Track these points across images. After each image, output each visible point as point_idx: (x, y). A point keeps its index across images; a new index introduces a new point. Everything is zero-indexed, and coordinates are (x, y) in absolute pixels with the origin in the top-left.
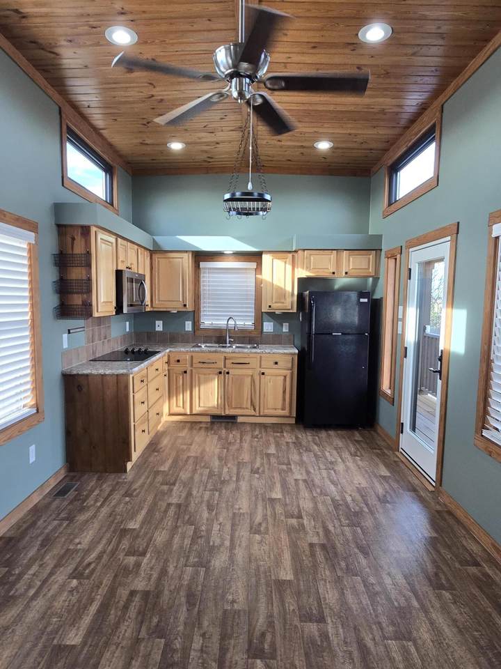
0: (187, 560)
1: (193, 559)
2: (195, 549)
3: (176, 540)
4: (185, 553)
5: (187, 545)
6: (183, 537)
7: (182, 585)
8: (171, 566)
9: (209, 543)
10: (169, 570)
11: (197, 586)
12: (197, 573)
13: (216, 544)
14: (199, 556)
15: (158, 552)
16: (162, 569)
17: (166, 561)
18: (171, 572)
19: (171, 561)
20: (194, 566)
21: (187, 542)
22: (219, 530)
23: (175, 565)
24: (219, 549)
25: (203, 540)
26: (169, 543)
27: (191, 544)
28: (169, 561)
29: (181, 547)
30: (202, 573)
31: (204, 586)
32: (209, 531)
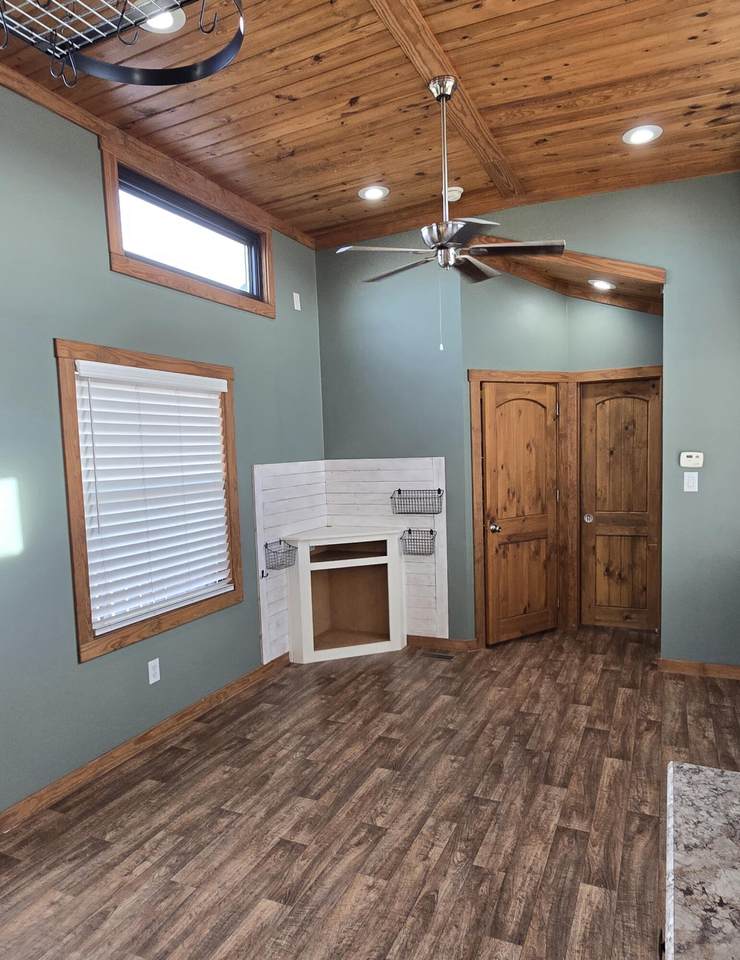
0: (495, 809)
1: (487, 809)
2: (482, 822)
3: (508, 844)
4: (497, 819)
5: (493, 831)
6: (497, 845)
7: (505, 783)
8: (518, 805)
9: (457, 827)
10: (521, 802)
11: (488, 779)
12: (485, 792)
13: (448, 823)
14: (477, 811)
15: (538, 829)
16: (531, 804)
17: (525, 814)
18: (519, 798)
19: (518, 811)
20: (488, 801)
21: (491, 837)
22: (433, 845)
23: (513, 806)
24: (447, 815)
25: (464, 835)
26: (521, 841)
27: (486, 831)
28: (522, 813)
29: (502, 829)
30: (479, 791)
31: (481, 779)
32: (451, 848)
